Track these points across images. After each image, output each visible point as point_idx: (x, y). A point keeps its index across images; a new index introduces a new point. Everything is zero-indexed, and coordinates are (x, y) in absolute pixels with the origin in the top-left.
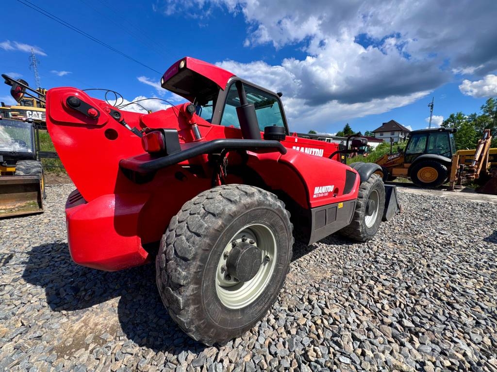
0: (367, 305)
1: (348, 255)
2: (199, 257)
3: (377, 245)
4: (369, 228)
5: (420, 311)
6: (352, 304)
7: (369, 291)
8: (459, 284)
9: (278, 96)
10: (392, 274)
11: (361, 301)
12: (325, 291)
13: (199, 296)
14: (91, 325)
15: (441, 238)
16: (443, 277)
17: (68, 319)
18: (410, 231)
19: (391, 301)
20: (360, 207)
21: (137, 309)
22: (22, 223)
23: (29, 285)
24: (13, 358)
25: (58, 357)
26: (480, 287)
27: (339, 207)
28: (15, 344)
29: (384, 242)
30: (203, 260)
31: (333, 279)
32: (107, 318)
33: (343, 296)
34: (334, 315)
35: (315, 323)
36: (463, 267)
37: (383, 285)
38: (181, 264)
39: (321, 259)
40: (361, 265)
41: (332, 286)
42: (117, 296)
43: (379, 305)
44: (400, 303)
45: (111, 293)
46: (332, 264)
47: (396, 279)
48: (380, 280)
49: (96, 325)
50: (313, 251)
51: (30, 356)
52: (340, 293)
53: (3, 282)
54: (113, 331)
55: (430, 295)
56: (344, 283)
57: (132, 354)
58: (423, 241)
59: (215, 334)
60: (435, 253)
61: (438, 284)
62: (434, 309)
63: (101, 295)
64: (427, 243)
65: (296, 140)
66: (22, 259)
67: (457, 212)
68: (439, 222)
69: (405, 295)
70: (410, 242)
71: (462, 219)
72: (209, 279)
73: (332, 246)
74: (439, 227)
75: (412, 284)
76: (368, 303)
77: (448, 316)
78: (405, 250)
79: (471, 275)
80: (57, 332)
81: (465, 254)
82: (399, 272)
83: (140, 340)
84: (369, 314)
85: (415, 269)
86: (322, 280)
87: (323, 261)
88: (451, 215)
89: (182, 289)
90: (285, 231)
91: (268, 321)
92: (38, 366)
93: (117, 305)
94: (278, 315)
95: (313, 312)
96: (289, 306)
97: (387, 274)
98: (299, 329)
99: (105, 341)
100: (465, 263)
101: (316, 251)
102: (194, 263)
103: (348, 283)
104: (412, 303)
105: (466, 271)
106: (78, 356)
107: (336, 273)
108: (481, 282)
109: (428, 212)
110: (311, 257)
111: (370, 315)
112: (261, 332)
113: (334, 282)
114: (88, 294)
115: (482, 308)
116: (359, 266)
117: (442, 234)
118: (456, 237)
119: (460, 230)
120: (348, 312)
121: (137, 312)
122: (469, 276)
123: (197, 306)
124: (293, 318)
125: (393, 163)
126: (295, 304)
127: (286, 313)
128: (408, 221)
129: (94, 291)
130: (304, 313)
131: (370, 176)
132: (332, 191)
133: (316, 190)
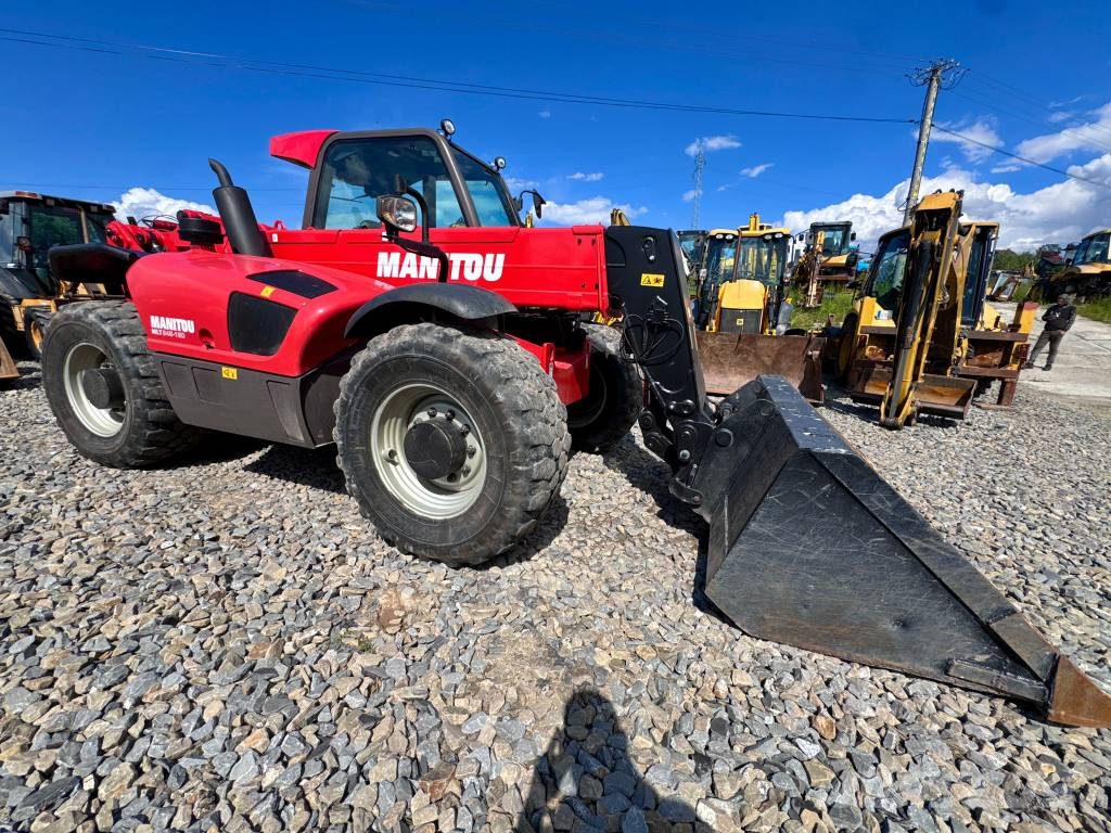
132: (192, 331)
133: (155, 321)
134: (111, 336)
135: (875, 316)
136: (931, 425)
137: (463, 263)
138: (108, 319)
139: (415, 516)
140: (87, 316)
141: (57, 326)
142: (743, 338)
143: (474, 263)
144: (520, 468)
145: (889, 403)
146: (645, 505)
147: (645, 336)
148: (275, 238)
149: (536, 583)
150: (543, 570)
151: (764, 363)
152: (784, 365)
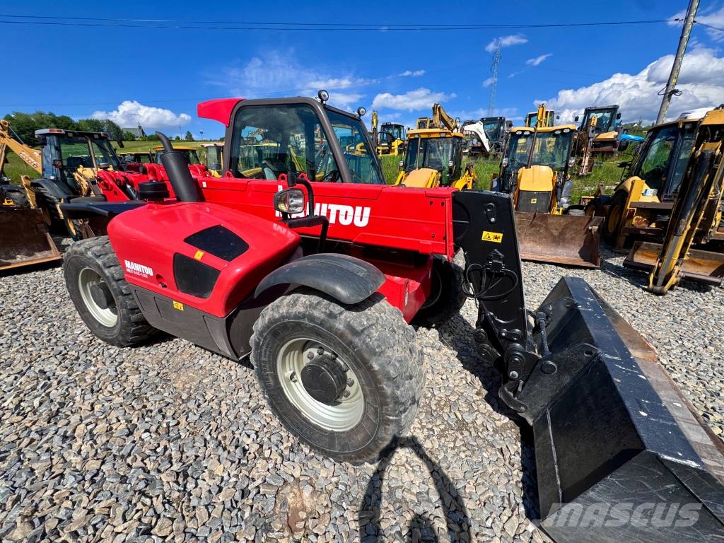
132: (152, 274)
133: (128, 264)
134: (103, 268)
135: (643, 194)
136: (689, 289)
137: (338, 212)
138: (100, 256)
139: (310, 423)
140: (87, 253)
141: (70, 257)
142: (537, 217)
143: (347, 212)
144: (391, 418)
145: (657, 274)
146: (474, 388)
147: (484, 280)
148: (204, 185)
149: (401, 484)
150: (404, 465)
151: (552, 234)
152: (568, 236)
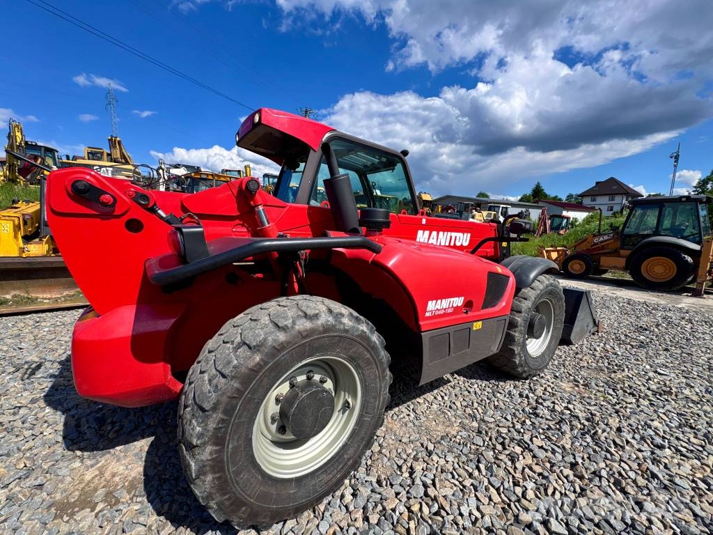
0: (499, 487)
1: (493, 398)
2: (221, 407)
3: (545, 386)
4: (534, 358)
5: (583, 509)
6: (476, 483)
7: (509, 463)
8: (666, 467)
9: (402, 156)
10: (554, 438)
11: (492, 479)
12: (440, 458)
13: (222, 461)
14: (107, 475)
15: (656, 380)
16: (640, 450)
17: (82, 463)
18: (606, 365)
19: (541, 485)
20: (517, 327)
21: (170, 458)
22: (66, 319)
23: (48, 410)
24: (2, 513)
25: (55, 518)
26: (701, 476)
27: (474, 329)
28: (8, 493)
29: (558, 381)
30: (229, 411)
31: (458, 437)
32: (130, 467)
33: (466, 467)
34: (441, 500)
35: (409, 509)
36: (681, 436)
37: (534, 456)
38: (197, 415)
39: (451, 401)
40: (509, 417)
41: (455, 450)
42: (149, 436)
43: (519, 490)
44: (555, 489)
45: (143, 430)
46: (465, 411)
47: (559, 447)
48: (532, 447)
49: (114, 475)
50: (441, 388)
51: (22, 512)
52: (463, 463)
53: (19, 403)
54: (131, 487)
55: (609, 482)
56: (473, 447)
57: (145, 526)
58: (624, 384)
59: (249, 515)
60: (638, 406)
61: (628, 464)
62: (608, 507)
63: (130, 432)
64: (630, 387)
65: (424, 221)
66: (51, 371)
67: (700, 335)
68: (661, 352)
69: (566, 477)
70: (602, 384)
71: (704, 349)
72: (239, 437)
73: (474, 381)
74: (659, 361)
75: (583, 458)
76: (502, 483)
77: (629, 522)
78: (588, 398)
79: (692, 451)
80: (62, 481)
81: (691, 412)
82: (568, 436)
83: (160, 505)
84: (499, 503)
85: (596, 433)
86: (442, 438)
87: (453, 406)
88: (688, 340)
89: (197, 451)
90: (374, 366)
91: (342, 497)
92: (27, 527)
93: (146, 449)
94: (358, 489)
95: (410, 491)
96: (379, 476)
97: (546, 437)
98: (384, 515)
99: (118, 502)
100: (687, 429)
101: (446, 388)
102: (215, 415)
103: (480, 446)
104: (575, 492)
105: (684, 444)
106: (79, 518)
107: (467, 427)
108: (708, 466)
109: (648, 332)
110: (435, 398)
111: (499, 506)
112: (327, 514)
113: (459, 444)
114: (115, 429)
115: (695, 515)
116: (506, 419)
117: (660, 374)
118: (684, 380)
119: (695, 369)
120: (466, 497)
121: (169, 462)
122: (688, 454)
123: (218, 475)
124: (379, 496)
125: (603, 248)
126: (389, 474)
127: (371, 488)
128: (608, 346)
129: (123, 426)
130: (397, 491)
131: (535, 278)
132: (460, 304)
133: (431, 305)
